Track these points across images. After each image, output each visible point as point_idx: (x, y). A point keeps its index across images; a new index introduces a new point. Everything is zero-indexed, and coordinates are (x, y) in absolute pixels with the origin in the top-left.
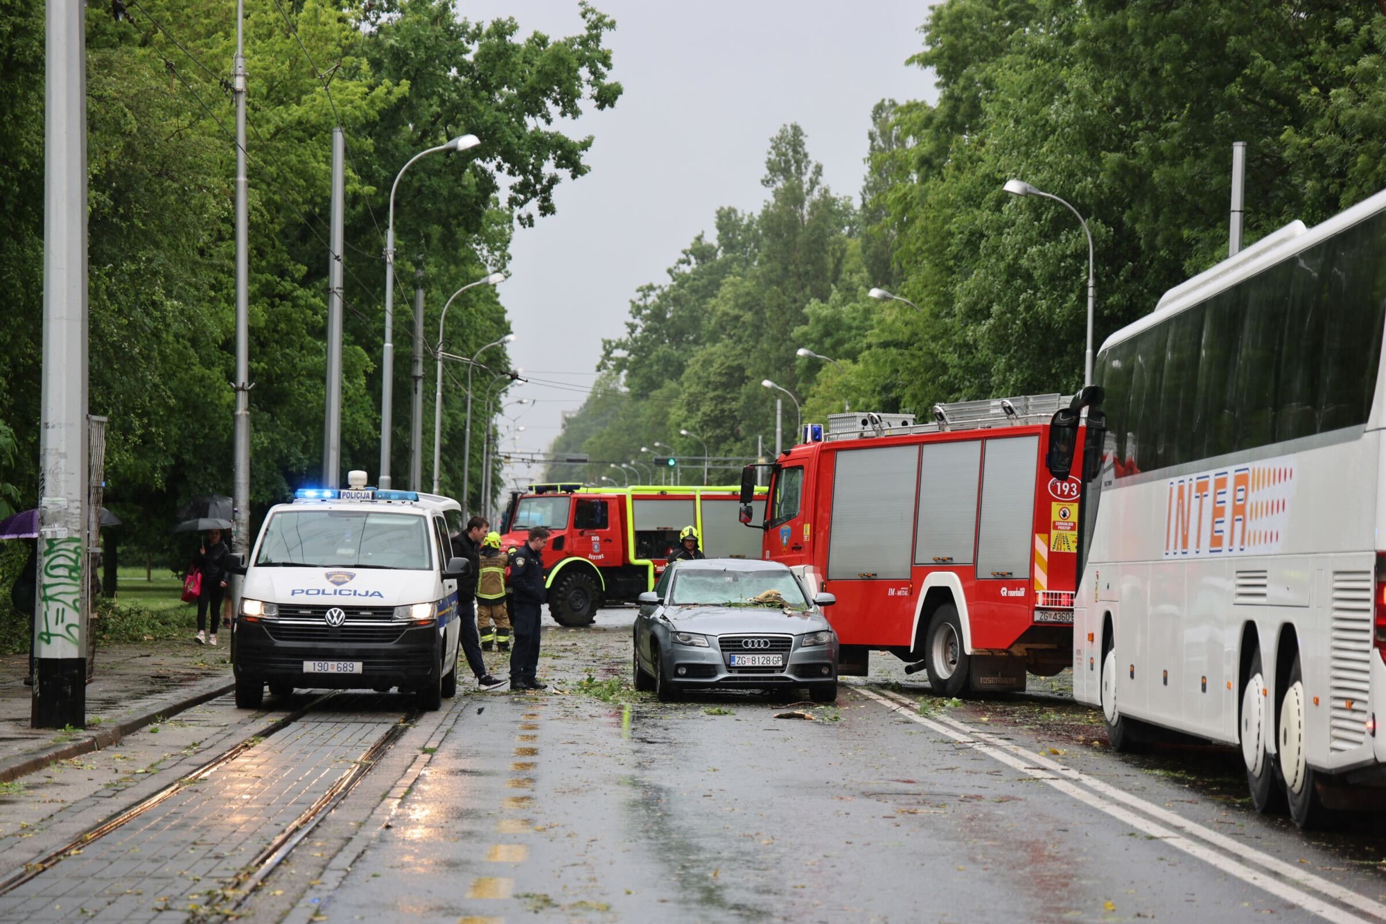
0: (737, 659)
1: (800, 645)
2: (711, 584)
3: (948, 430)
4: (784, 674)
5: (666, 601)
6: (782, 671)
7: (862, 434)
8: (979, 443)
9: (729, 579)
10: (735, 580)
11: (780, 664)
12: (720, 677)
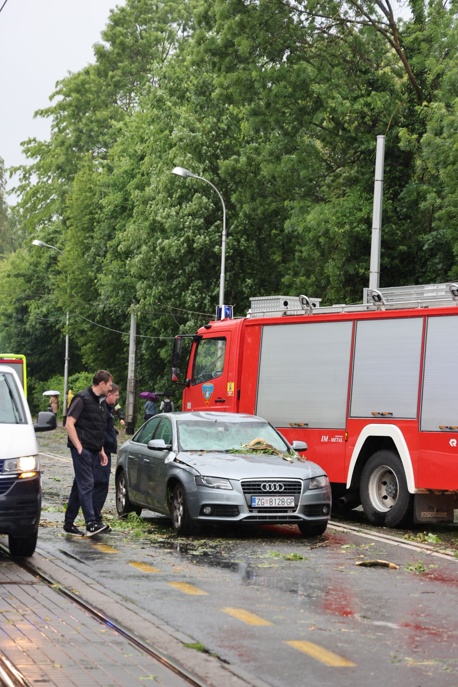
0: (257, 501)
1: (307, 488)
2: (207, 433)
3: (383, 309)
4: (296, 514)
5: (175, 447)
6: (294, 511)
7: (285, 313)
8: (421, 320)
9: (221, 429)
10: (227, 429)
11: (293, 505)
12: (243, 516)
